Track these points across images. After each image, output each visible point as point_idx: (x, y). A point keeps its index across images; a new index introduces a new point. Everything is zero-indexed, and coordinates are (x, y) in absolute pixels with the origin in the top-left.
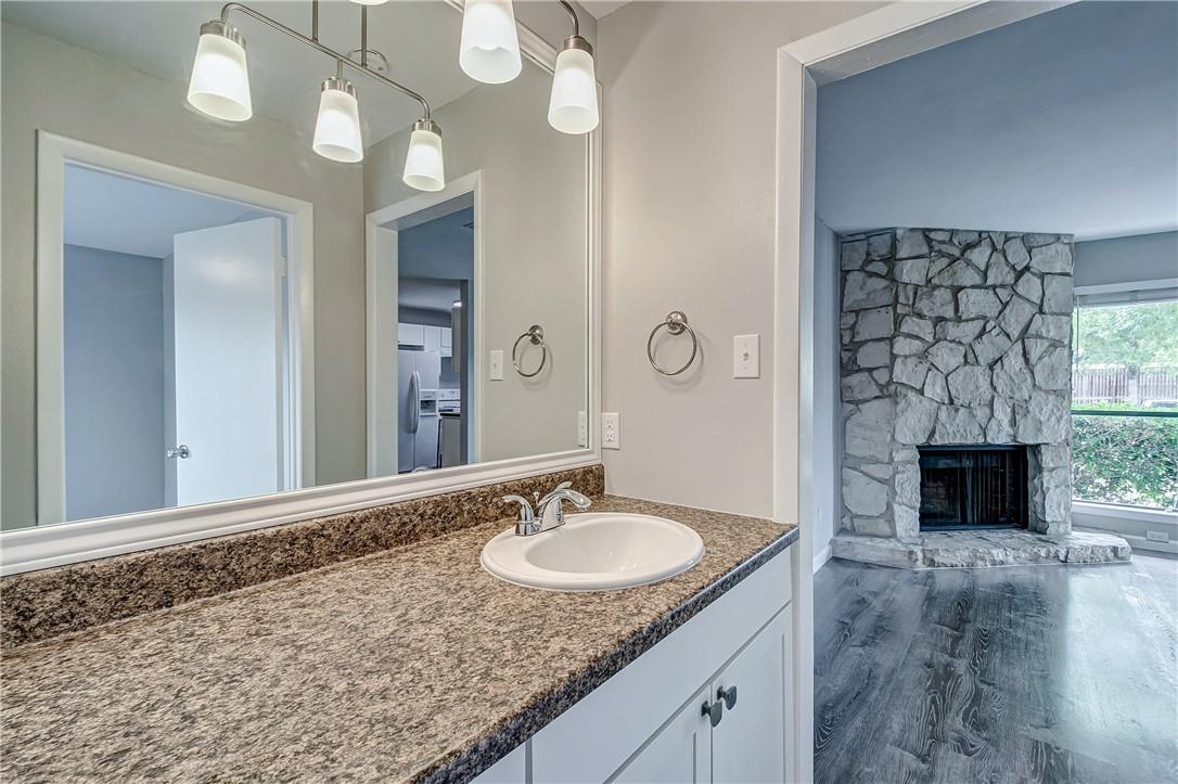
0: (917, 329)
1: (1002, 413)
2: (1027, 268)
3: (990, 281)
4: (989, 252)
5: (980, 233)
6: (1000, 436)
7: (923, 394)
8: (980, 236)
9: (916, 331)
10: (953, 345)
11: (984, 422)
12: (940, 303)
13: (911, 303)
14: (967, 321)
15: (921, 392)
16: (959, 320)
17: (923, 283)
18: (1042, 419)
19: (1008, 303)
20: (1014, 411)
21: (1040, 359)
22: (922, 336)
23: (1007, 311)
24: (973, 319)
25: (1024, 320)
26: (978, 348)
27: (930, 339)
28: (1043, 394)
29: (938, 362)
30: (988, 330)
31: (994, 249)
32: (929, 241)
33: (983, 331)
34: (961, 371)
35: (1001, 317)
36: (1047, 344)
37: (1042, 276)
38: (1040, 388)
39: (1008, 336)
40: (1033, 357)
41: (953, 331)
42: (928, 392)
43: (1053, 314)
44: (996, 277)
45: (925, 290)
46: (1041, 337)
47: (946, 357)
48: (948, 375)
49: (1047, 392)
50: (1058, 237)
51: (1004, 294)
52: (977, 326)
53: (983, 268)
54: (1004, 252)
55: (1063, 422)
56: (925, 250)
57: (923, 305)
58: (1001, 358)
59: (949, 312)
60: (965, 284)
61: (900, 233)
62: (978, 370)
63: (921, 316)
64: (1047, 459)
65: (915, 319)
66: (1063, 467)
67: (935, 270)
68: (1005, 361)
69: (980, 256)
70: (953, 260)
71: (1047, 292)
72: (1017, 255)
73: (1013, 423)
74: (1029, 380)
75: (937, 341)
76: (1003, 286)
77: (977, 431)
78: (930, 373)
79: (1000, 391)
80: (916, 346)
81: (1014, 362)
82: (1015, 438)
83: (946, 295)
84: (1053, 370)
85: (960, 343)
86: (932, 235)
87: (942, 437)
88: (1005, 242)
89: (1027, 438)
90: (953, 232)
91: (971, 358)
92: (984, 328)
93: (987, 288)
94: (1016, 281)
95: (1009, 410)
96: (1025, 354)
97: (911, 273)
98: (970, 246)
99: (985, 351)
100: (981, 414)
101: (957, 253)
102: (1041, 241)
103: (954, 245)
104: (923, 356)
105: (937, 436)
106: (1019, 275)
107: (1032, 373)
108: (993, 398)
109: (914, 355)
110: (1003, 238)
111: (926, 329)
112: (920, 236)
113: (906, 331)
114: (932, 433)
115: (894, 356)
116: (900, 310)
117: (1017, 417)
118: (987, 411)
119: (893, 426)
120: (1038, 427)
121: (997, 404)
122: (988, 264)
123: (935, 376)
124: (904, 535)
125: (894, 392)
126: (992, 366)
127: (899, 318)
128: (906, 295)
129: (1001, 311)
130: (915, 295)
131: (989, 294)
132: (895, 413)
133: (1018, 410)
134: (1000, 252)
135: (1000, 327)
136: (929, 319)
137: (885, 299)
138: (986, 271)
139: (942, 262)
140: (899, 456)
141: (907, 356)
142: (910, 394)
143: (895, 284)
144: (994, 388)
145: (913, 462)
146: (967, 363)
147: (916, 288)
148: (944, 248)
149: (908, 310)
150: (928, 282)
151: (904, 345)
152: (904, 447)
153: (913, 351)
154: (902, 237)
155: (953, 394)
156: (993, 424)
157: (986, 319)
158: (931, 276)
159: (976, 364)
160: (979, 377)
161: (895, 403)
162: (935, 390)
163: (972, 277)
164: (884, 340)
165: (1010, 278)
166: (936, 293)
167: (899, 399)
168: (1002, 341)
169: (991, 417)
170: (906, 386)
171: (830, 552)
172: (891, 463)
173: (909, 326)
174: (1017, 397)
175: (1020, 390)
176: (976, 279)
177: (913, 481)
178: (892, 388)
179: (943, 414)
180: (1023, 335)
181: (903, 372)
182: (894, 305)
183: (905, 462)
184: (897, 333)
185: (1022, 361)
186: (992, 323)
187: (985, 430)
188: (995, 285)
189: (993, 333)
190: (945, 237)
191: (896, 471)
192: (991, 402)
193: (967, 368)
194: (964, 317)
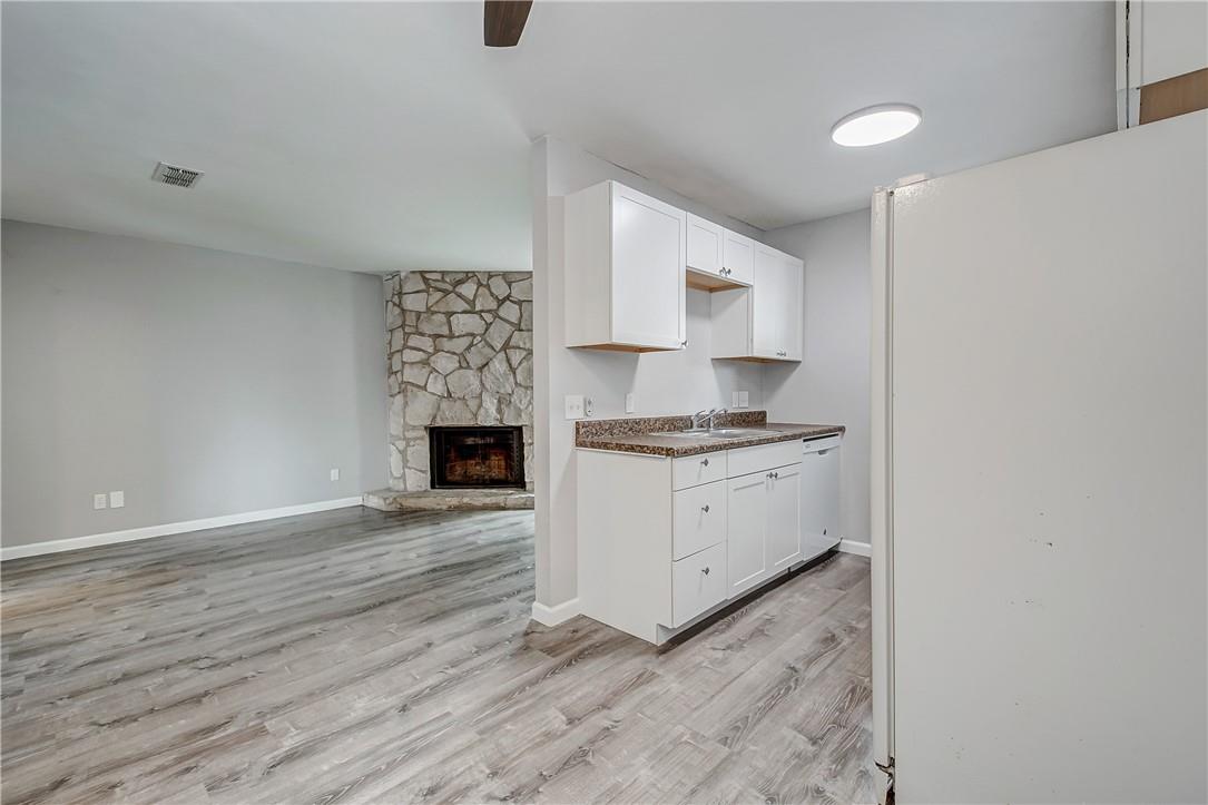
0: (420, 343)
1: (490, 405)
2: (508, 298)
3: (478, 308)
4: (475, 286)
6: (489, 417)
7: (426, 390)
8: (467, 274)
9: (419, 345)
10: (448, 354)
11: (474, 409)
12: (437, 324)
13: (415, 324)
14: (458, 337)
15: (424, 388)
16: (451, 336)
17: (424, 309)
18: (521, 407)
19: (491, 323)
20: (499, 401)
21: (519, 363)
22: (424, 348)
23: (491, 329)
24: (463, 335)
25: (505, 336)
26: (468, 356)
27: (431, 350)
28: (522, 389)
29: (438, 367)
30: (474, 343)
31: (480, 284)
32: (426, 280)
33: (471, 345)
34: (456, 374)
35: (487, 334)
36: (524, 353)
37: (519, 303)
38: (520, 385)
39: (493, 348)
40: (515, 363)
41: (447, 344)
42: (430, 387)
43: (528, 331)
44: (482, 305)
45: (426, 315)
46: (519, 348)
47: (444, 363)
48: (447, 375)
49: (526, 388)
51: (488, 317)
52: (465, 341)
53: (472, 298)
54: (488, 286)
56: (423, 287)
57: (426, 328)
58: (487, 364)
59: (445, 331)
60: (455, 310)
61: (403, 275)
62: (469, 373)
63: (422, 334)
64: (527, 436)
65: (417, 336)
67: (432, 301)
68: (490, 365)
69: (468, 289)
70: (446, 293)
71: (524, 315)
72: (500, 289)
73: (499, 411)
74: (511, 378)
75: (437, 351)
76: (489, 311)
77: (470, 416)
78: (431, 375)
79: (489, 387)
80: (419, 356)
81: (498, 365)
82: (501, 421)
83: (442, 318)
84: (530, 373)
85: (454, 353)
86: (427, 276)
87: (442, 420)
88: (488, 279)
89: (510, 421)
90: (443, 273)
91: (464, 365)
92: (472, 342)
93: (475, 313)
94: (498, 307)
95: (495, 401)
96: (508, 360)
97: (414, 303)
98: (460, 282)
99: (475, 359)
100: (473, 404)
101: (450, 288)
102: (519, 277)
103: (448, 283)
104: (425, 363)
105: (438, 419)
106: (501, 302)
107: (514, 373)
108: (482, 391)
109: (418, 362)
110: (487, 276)
111: (427, 344)
112: (418, 276)
113: (412, 345)
114: (434, 418)
115: (404, 363)
116: (407, 330)
117: (502, 406)
118: (477, 401)
119: (404, 413)
120: (519, 413)
121: (485, 396)
122: (475, 296)
123: (436, 377)
124: (415, 490)
125: (404, 388)
126: (481, 369)
127: (407, 336)
128: (411, 319)
129: (486, 330)
130: (418, 319)
131: (477, 317)
132: (406, 404)
133: (503, 401)
134: (485, 286)
135: (485, 340)
136: (430, 336)
137: (400, 323)
138: (474, 301)
139: (439, 295)
140: (409, 434)
141: (413, 363)
142: (415, 389)
143: (403, 311)
144: (482, 384)
145: (422, 438)
146: (461, 367)
147: (418, 314)
148: (439, 285)
149: (413, 330)
150: (428, 309)
151: (409, 356)
152: (414, 428)
153: (418, 359)
154: (406, 277)
155: (451, 389)
156: (482, 410)
157: (474, 336)
158: (430, 305)
159: (469, 367)
160: (471, 377)
161: (405, 396)
162: (436, 386)
163: (462, 305)
164: (401, 351)
165: (494, 305)
166: (434, 317)
167: (409, 394)
168: (487, 350)
169: (480, 406)
170: (413, 384)
171: (358, 501)
172: (405, 439)
173: (414, 341)
174: (502, 391)
175: (504, 386)
176: (467, 307)
177: (421, 452)
178: (403, 386)
179: (444, 404)
180: (506, 347)
181: (410, 375)
182: (403, 326)
183: (416, 439)
184: (405, 346)
185: (505, 365)
186: (479, 338)
187: (475, 415)
188: (482, 311)
189: (480, 345)
190: (439, 277)
191: (408, 445)
192: (481, 394)
193: (461, 371)
194: (457, 334)
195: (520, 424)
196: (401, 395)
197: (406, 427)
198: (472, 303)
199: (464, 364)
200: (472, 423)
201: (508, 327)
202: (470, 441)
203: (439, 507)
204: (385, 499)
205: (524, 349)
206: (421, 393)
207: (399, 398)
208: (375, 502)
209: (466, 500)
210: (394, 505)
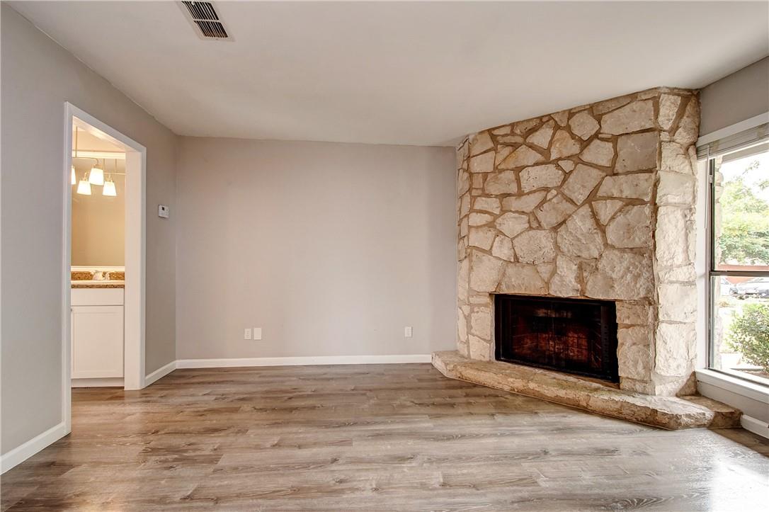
0: (486, 206)
1: (567, 270)
2: (596, 136)
3: (554, 156)
4: (550, 132)
5: (541, 118)
6: (565, 286)
7: (491, 254)
8: (541, 120)
9: (485, 208)
10: (517, 215)
11: (546, 276)
12: (505, 182)
13: (482, 187)
14: (528, 194)
15: (489, 252)
16: (520, 194)
17: (491, 169)
18: (614, 276)
19: (571, 172)
20: (580, 268)
21: (613, 218)
22: (490, 210)
23: (571, 179)
24: (535, 192)
25: (591, 185)
26: (540, 215)
27: (497, 212)
28: (616, 252)
29: (505, 229)
30: (548, 199)
31: (557, 127)
32: (494, 138)
33: (544, 201)
34: (525, 236)
35: (565, 187)
36: (619, 204)
37: (614, 140)
38: (613, 247)
39: (572, 201)
40: (604, 216)
41: (515, 204)
42: (496, 252)
43: (627, 173)
44: (560, 152)
45: (493, 175)
46: (612, 198)
47: (512, 224)
48: (514, 238)
49: (623, 250)
50: (633, 97)
51: (568, 166)
52: (537, 198)
53: (545, 146)
54: (569, 128)
55: (642, 281)
56: (491, 145)
57: (493, 189)
58: (564, 221)
59: (513, 188)
60: (525, 163)
61: (471, 138)
62: (541, 234)
63: (488, 196)
64: (622, 316)
65: (483, 198)
66: (643, 326)
67: (500, 158)
68: (569, 223)
69: (542, 137)
70: (515, 146)
71: (621, 153)
72: (585, 126)
73: (580, 279)
74: (599, 239)
75: (503, 211)
76: (568, 158)
77: (540, 284)
78: (497, 239)
79: (566, 250)
80: (486, 218)
81: (581, 223)
82: (583, 292)
83: (510, 175)
84: (629, 229)
85: (523, 213)
86: (496, 132)
87: (508, 287)
88: (569, 119)
89: (596, 292)
90: (513, 125)
91: (535, 225)
92: (546, 197)
93: (550, 163)
94: (582, 151)
95: (575, 267)
96: (594, 215)
97: (481, 164)
98: (533, 130)
99: (548, 218)
100: (546, 270)
101: (520, 140)
102: (613, 105)
103: (518, 135)
104: (491, 225)
105: (504, 286)
106: (585, 144)
107: (604, 232)
108: (557, 255)
109: (484, 225)
110: (567, 114)
111: (493, 205)
112: (487, 136)
113: (478, 208)
114: (499, 284)
115: (470, 227)
116: (474, 193)
117: (585, 274)
118: (550, 267)
119: (469, 278)
120: (610, 283)
121: (561, 262)
122: (551, 143)
123: (502, 241)
124: (478, 358)
125: (470, 253)
126: (555, 229)
127: (474, 198)
128: (478, 182)
129: (564, 181)
130: (485, 180)
131: (552, 167)
132: (471, 268)
133: (585, 267)
134: (563, 128)
135: (563, 194)
136: (496, 196)
137: (467, 187)
138: (549, 149)
139: (507, 151)
140: (474, 300)
141: (478, 227)
142: (480, 254)
143: (471, 175)
144: (557, 247)
145: (486, 305)
146: (531, 228)
147: (485, 175)
148: (508, 139)
149: (480, 192)
150: (496, 168)
151: (476, 219)
152: (478, 294)
153: (484, 222)
154: (473, 140)
155: (519, 253)
156: (556, 279)
157: (547, 190)
158: (497, 163)
159: (540, 227)
160: (543, 239)
161: (471, 261)
162: (502, 250)
163: (535, 157)
164: (467, 216)
165: (575, 149)
166: (502, 175)
167: (474, 258)
168: (567, 206)
169: (554, 273)
170: (477, 248)
171: (427, 358)
172: (470, 304)
173: (481, 203)
174: (585, 254)
175: (589, 249)
176: (539, 157)
177: (485, 320)
178: (469, 250)
179: (511, 270)
180: (592, 197)
181: (476, 239)
182: (470, 190)
183: (479, 305)
184: (472, 210)
185: (589, 223)
186: (554, 192)
187: (548, 284)
188: (560, 159)
189: (555, 200)
190: (507, 130)
191: (472, 311)
192: (554, 260)
193: (531, 233)
194: (526, 191)
195: (611, 298)
196: (467, 259)
197: (472, 293)
198: (546, 152)
199: (534, 223)
200: (542, 293)
201: (595, 173)
202: (541, 313)
203: (500, 386)
204: (446, 364)
205: (620, 199)
206: (486, 258)
207: (466, 263)
208: (439, 364)
209: (532, 385)
210: (454, 373)
